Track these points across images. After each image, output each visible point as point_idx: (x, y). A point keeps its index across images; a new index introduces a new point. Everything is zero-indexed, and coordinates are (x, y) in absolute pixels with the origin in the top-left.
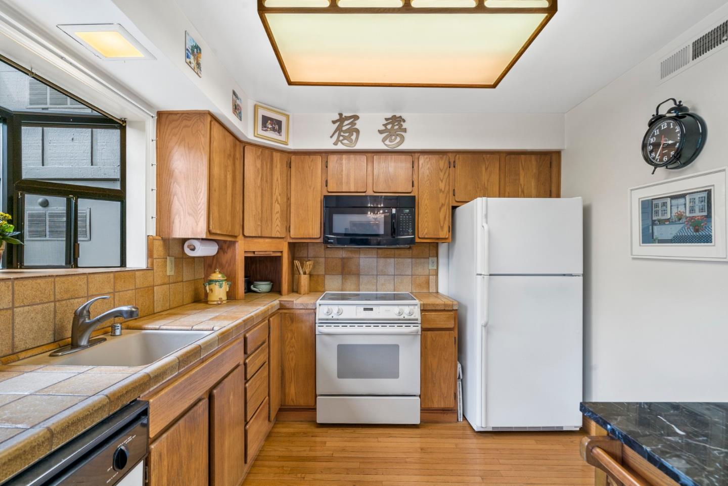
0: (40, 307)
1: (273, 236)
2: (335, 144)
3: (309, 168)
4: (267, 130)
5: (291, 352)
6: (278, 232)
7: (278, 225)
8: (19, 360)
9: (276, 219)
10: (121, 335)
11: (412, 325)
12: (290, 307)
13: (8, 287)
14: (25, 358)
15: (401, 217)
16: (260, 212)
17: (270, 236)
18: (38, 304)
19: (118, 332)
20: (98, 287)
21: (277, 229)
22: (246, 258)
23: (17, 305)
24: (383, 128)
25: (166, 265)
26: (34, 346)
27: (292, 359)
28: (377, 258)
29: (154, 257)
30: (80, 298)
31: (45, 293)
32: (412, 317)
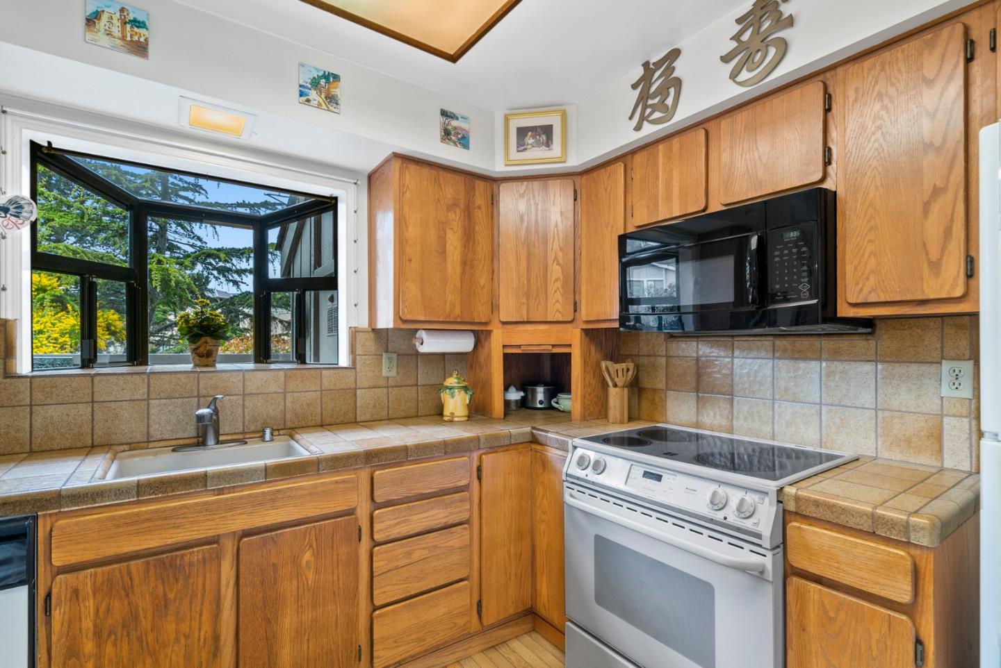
0: (180, 400)
1: (549, 320)
2: (638, 128)
3: (606, 189)
4: (526, 149)
5: (543, 521)
6: (558, 313)
7: (558, 301)
8: (147, 448)
9: (555, 292)
10: (272, 440)
11: (748, 547)
12: (543, 442)
13: (143, 380)
14: (154, 448)
15: (777, 253)
16: (526, 282)
17: (543, 320)
18: (177, 398)
19: (268, 437)
20: (260, 385)
21: (557, 307)
22: (506, 356)
23: (151, 397)
24: (734, 44)
25: (382, 363)
26: (172, 438)
27: (544, 534)
28: (774, 358)
29: (357, 353)
30: (234, 395)
31: (185, 388)
32: (748, 524)
